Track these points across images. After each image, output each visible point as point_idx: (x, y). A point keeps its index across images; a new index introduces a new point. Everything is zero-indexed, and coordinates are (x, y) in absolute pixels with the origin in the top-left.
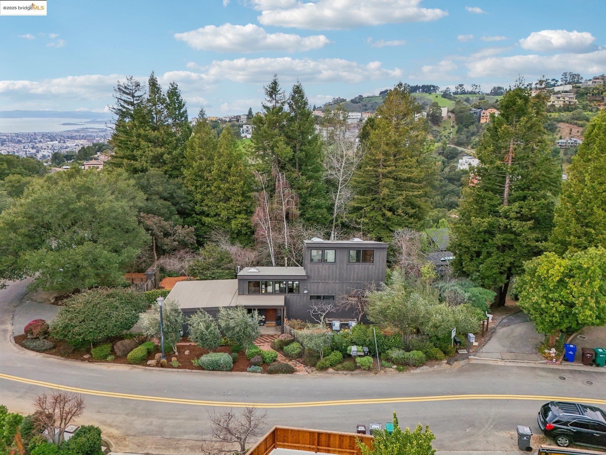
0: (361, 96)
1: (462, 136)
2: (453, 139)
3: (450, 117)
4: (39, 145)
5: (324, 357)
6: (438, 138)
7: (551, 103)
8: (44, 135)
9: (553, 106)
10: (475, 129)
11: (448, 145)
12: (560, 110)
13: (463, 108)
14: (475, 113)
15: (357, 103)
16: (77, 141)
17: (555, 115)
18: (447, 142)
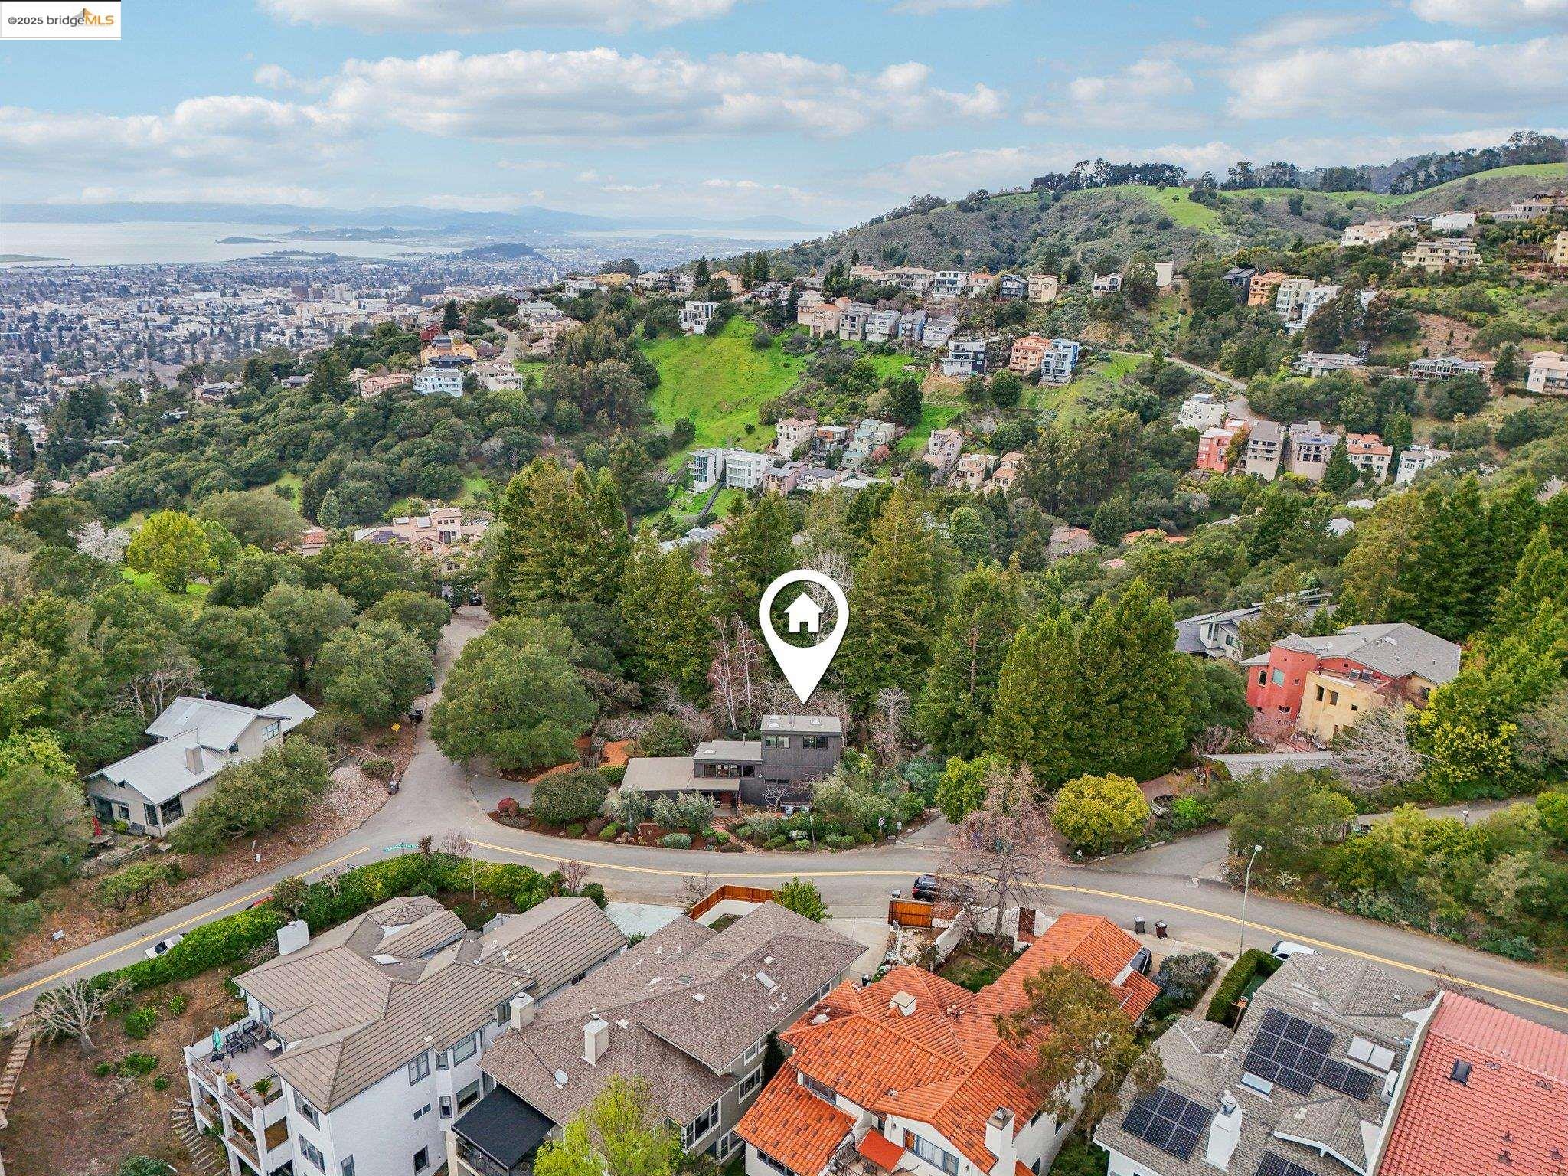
0: (983, 192)
1: (1199, 340)
2: (1179, 345)
3: (1177, 288)
4: (175, 301)
5: (770, 839)
6: (1146, 340)
7: (1416, 262)
8: (182, 272)
9: (1420, 269)
10: (1233, 323)
11: (1166, 359)
12: (1436, 281)
13: (1209, 266)
14: (1236, 279)
15: (972, 210)
16: (266, 292)
17: (1420, 294)
18: (1167, 351)
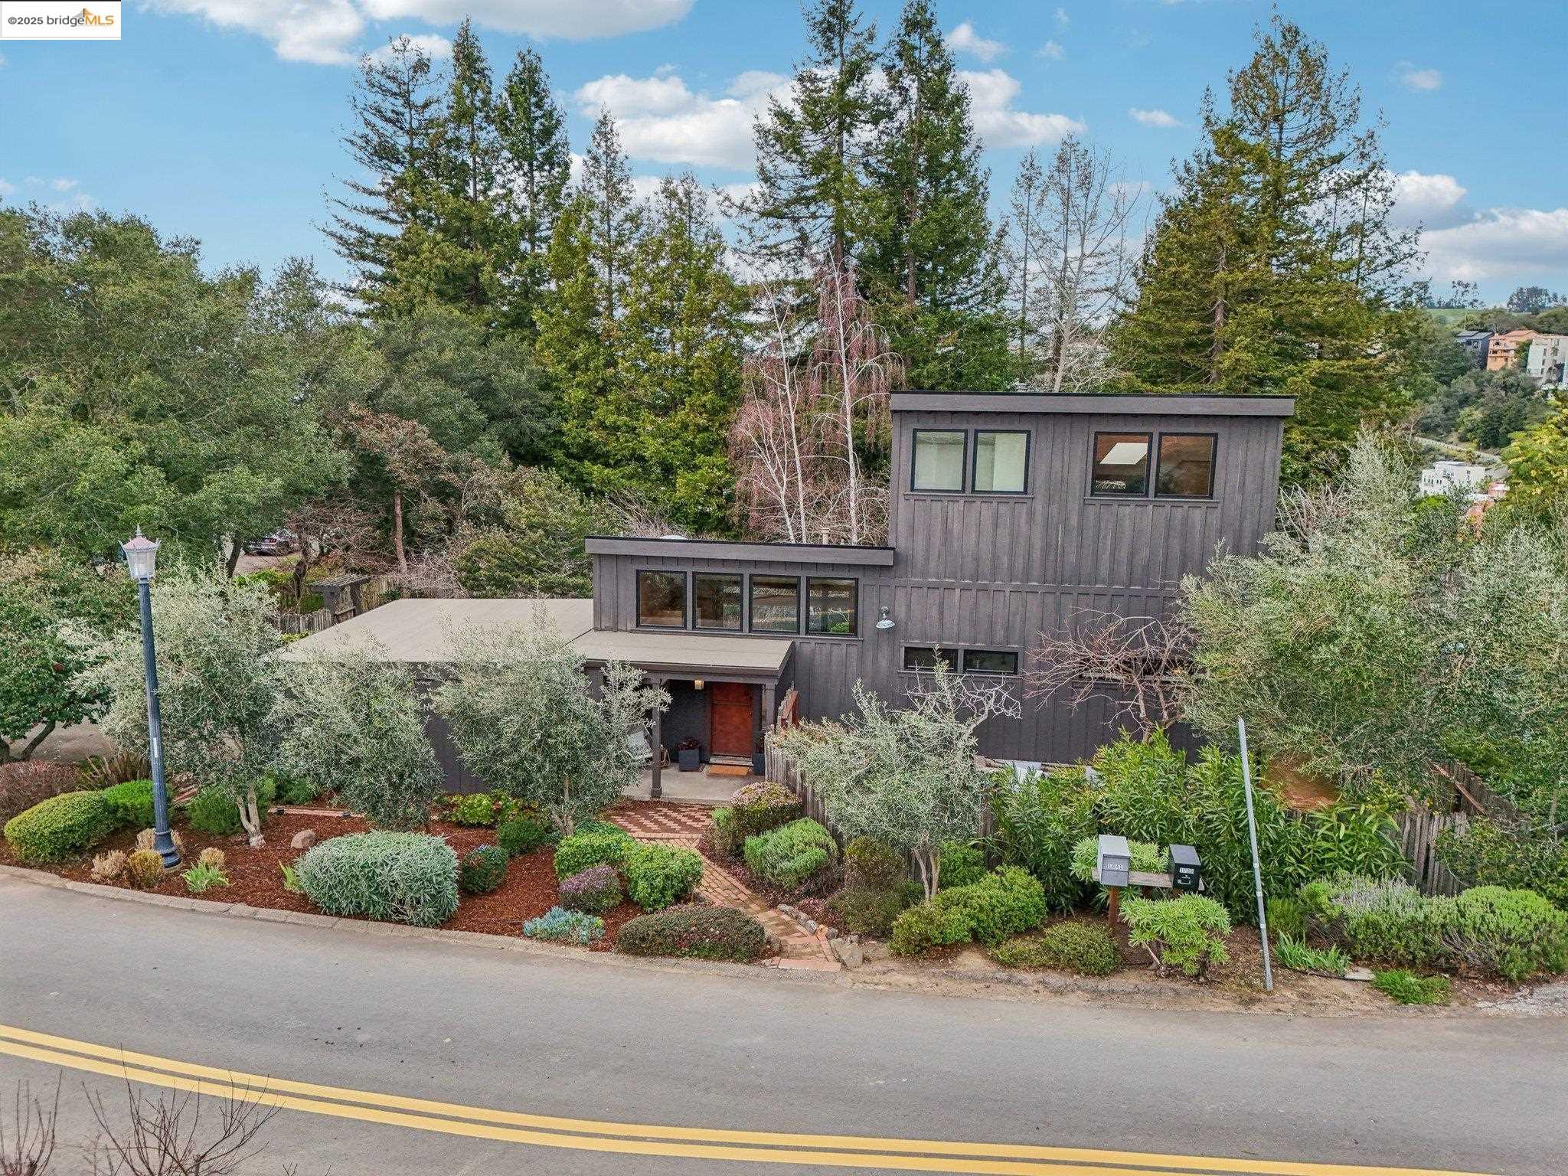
5: (942, 886)
10: (1472, 388)
14: (1469, 343)
